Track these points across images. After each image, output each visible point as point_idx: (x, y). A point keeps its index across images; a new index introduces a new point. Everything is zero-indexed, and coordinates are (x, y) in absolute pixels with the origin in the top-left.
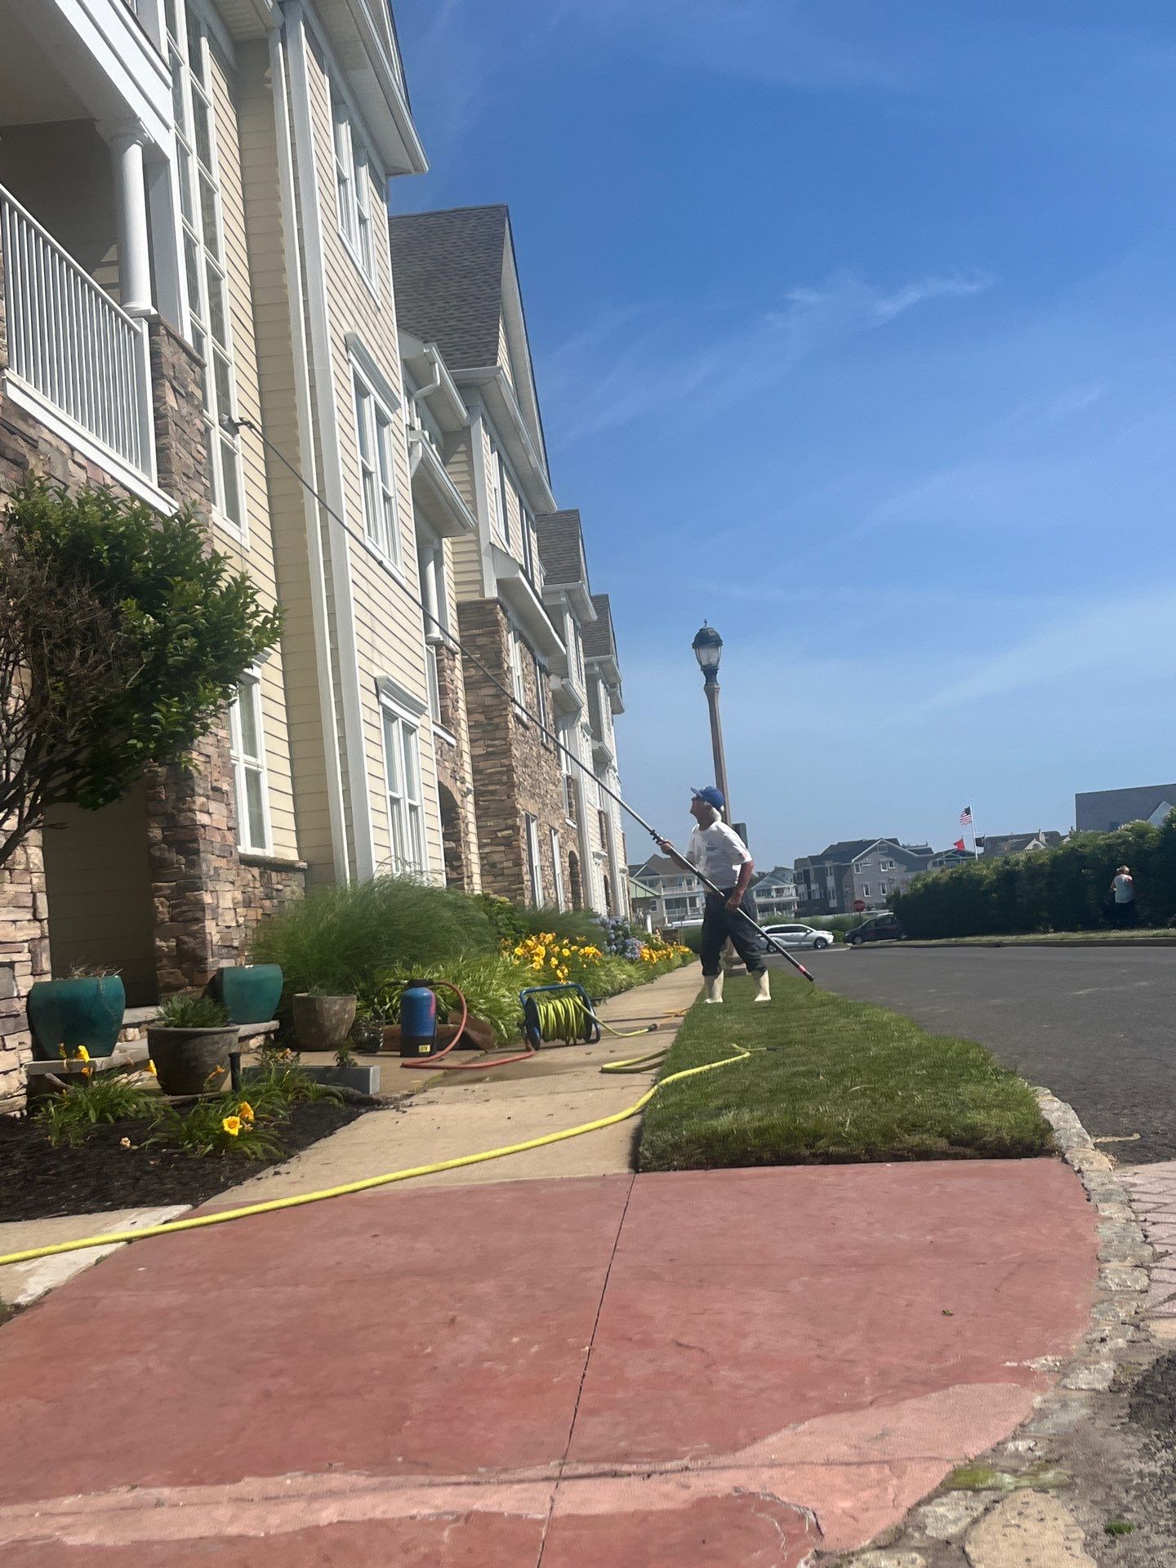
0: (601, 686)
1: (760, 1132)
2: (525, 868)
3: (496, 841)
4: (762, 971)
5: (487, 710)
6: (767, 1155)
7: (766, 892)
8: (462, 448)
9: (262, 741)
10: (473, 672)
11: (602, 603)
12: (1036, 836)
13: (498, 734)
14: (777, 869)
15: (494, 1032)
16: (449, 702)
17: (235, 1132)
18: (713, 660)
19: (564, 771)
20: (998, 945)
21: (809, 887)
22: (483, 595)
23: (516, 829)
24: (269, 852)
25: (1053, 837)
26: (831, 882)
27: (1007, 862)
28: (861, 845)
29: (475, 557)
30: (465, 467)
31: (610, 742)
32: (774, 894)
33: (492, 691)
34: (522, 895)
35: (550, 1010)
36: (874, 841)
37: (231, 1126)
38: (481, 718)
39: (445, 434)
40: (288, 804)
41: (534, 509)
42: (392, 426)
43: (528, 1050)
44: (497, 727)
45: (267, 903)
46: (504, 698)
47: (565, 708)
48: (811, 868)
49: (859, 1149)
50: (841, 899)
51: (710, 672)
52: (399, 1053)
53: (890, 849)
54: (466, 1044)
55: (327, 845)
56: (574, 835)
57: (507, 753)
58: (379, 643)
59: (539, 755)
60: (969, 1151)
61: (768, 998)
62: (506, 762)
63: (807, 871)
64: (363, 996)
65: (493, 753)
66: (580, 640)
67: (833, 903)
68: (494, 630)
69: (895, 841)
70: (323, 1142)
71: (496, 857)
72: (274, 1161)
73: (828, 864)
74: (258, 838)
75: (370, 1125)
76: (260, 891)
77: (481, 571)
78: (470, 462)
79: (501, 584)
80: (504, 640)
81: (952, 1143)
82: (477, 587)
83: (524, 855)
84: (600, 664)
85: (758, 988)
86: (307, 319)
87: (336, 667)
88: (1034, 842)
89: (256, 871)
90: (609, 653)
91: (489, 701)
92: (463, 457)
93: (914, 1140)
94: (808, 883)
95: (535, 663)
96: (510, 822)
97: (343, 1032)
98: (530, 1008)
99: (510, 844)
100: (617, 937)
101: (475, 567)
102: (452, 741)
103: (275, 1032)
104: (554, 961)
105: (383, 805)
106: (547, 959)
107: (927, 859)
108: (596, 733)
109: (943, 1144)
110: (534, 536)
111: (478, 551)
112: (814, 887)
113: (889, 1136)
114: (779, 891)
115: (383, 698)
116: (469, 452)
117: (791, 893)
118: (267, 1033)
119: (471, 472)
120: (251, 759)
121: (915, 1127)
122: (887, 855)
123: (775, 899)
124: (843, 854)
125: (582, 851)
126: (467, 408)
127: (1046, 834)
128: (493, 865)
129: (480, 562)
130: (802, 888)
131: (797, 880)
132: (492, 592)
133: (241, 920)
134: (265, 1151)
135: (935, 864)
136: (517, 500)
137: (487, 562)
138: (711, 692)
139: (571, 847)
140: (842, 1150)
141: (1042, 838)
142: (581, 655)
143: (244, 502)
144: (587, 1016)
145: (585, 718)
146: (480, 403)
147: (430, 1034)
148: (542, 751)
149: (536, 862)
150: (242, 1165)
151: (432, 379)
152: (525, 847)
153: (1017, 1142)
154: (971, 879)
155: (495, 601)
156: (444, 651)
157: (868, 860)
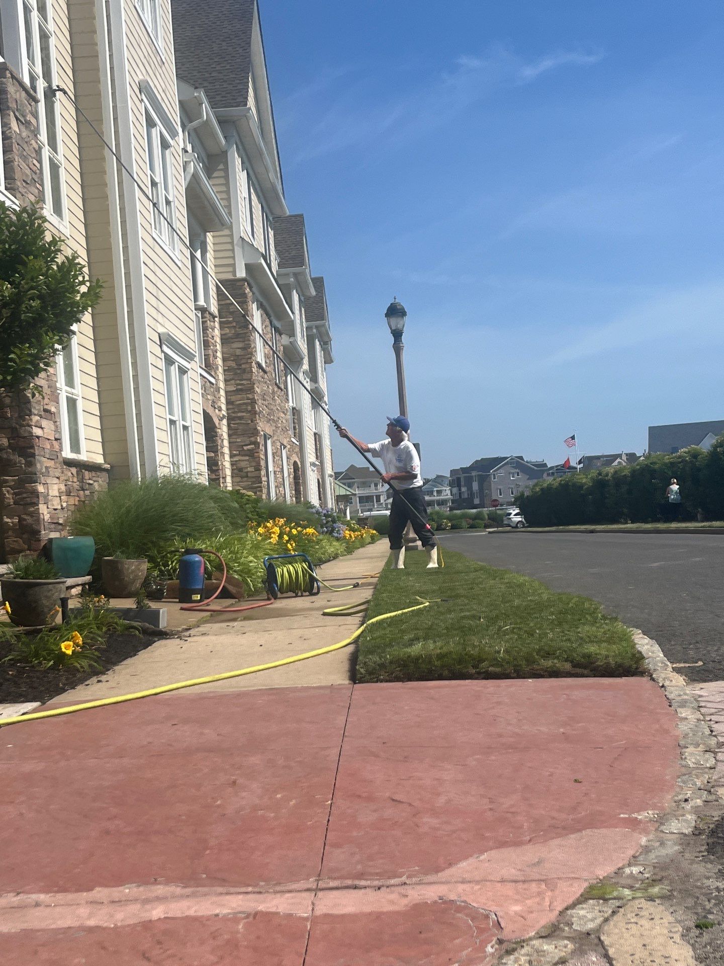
0: (317, 343)
1: (440, 657)
2: (263, 472)
3: (242, 453)
4: (433, 546)
5: (237, 359)
6: (446, 673)
7: (430, 493)
8: (221, 167)
9: (78, 377)
10: (227, 331)
11: (319, 283)
12: (620, 456)
13: (245, 376)
14: (438, 477)
15: (245, 587)
16: (210, 352)
17: (69, 652)
18: (400, 326)
19: (291, 404)
20: (592, 532)
21: (460, 490)
22: (234, 272)
23: (257, 444)
24: (83, 457)
25: (632, 457)
26: (475, 486)
27: (600, 474)
28: (497, 461)
29: (229, 247)
30: (222, 181)
31: (323, 384)
32: (435, 494)
33: (240, 345)
34: (261, 491)
35: (284, 572)
36: (506, 458)
37: (67, 648)
38: (233, 364)
39: (210, 156)
40: (96, 422)
41: (272, 213)
42: (172, 149)
43: (269, 599)
44: (244, 371)
45: (81, 492)
46: (248, 351)
47: (291, 358)
48: (462, 476)
49: (510, 669)
50: (482, 499)
51: (397, 335)
52: (177, 600)
53: (518, 463)
54: (226, 594)
55: (125, 453)
56: (297, 450)
57: (251, 390)
58: (162, 308)
59: (273, 392)
60: (586, 672)
61: (436, 565)
62: (250, 396)
63: (459, 478)
64: (151, 559)
65: (241, 390)
66: (303, 309)
67: (477, 501)
68: (243, 301)
69: (521, 458)
70: (129, 661)
71: (243, 464)
72: (96, 673)
73: (474, 473)
74: (75, 447)
75: (161, 649)
76: (76, 485)
77: (234, 258)
78: (227, 177)
79: (248, 267)
80: (250, 308)
81: (576, 665)
82: (231, 269)
83: (263, 463)
84: (317, 327)
85: (429, 558)
86: (112, 68)
87: (131, 325)
88: (619, 460)
89: (74, 470)
90: (323, 320)
91: (238, 352)
92: (222, 174)
93: (548, 663)
94: (459, 486)
95: (271, 326)
96: (253, 439)
97: (138, 585)
98: (271, 570)
99: (253, 455)
100: (327, 522)
101: (230, 254)
102: (213, 380)
103: (89, 584)
104: (286, 538)
105: (165, 425)
106: (280, 536)
107: (543, 471)
108: (314, 379)
109: (568, 666)
110: (271, 233)
111: (232, 243)
112: (464, 489)
113: (530, 660)
114: (439, 492)
115: (165, 348)
116: (226, 170)
117: (447, 493)
118: (83, 585)
119: (227, 184)
120: (69, 389)
121: (548, 655)
122: (515, 468)
123: (436, 498)
124: (485, 466)
125: (303, 462)
126: (225, 137)
127: (627, 455)
128: (240, 470)
129: (233, 250)
130: (455, 490)
131: (451, 484)
132: (241, 273)
133: (64, 505)
134: (90, 666)
135: (548, 475)
136: (260, 206)
137: (238, 251)
138: (398, 349)
139: (295, 458)
140: (498, 670)
141: (624, 457)
142: (304, 320)
143: (65, 203)
144: (311, 577)
145: (306, 366)
146: (235, 134)
147: (200, 587)
148: (276, 389)
149: (271, 468)
150: (74, 675)
151: (200, 115)
152: (263, 457)
153: (619, 666)
154: (574, 485)
155: (244, 280)
156: (207, 315)
157: (501, 470)
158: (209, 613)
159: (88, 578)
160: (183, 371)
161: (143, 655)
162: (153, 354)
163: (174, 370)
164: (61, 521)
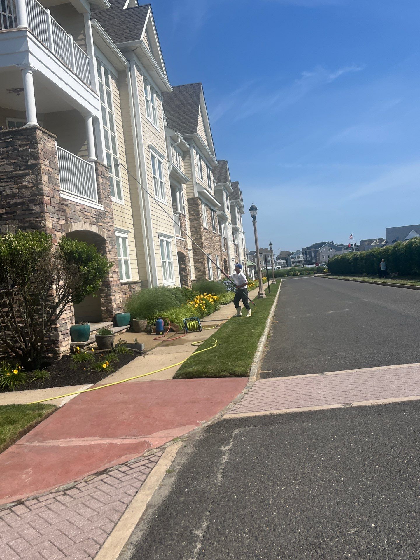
0: (236, 208)
2: (207, 269)
3: (198, 262)
4: (249, 309)
5: (196, 227)
6: (197, 376)
7: (294, 258)
8: (188, 156)
9: (128, 252)
10: (191, 217)
11: (235, 185)
12: (375, 240)
13: (199, 234)
14: (298, 251)
16: (183, 229)
17: (105, 367)
18: (255, 214)
19: (223, 236)
21: (307, 256)
22: (194, 196)
23: (204, 259)
24: (131, 280)
25: (381, 240)
26: (313, 255)
28: (322, 244)
29: (191, 186)
31: (239, 225)
32: (297, 258)
33: (197, 222)
34: (206, 276)
35: (190, 324)
36: (326, 243)
38: (194, 229)
39: (184, 152)
40: (136, 266)
41: (211, 166)
42: (164, 163)
44: (198, 232)
45: (130, 293)
46: (199, 224)
47: (222, 219)
48: (307, 251)
49: (213, 375)
50: (316, 260)
51: (254, 217)
52: (155, 333)
53: (331, 245)
54: (172, 331)
55: (146, 276)
56: (226, 254)
57: (201, 238)
58: (159, 223)
59: (212, 236)
60: (233, 376)
61: (250, 315)
62: (201, 241)
63: (306, 252)
65: (197, 239)
66: (228, 198)
67: (314, 261)
68: (197, 205)
69: (332, 242)
71: (199, 266)
72: (113, 372)
73: (312, 250)
74: (128, 277)
75: (139, 360)
76: (128, 290)
77: (193, 190)
78: (190, 160)
79: (199, 192)
80: (200, 208)
81: (230, 374)
82: (192, 194)
83: (206, 266)
84: (236, 202)
85: (248, 313)
87: (147, 232)
88: (375, 242)
89: (127, 286)
90: (238, 199)
91: (196, 225)
92: (188, 158)
93: (223, 373)
94: (306, 255)
95: (211, 210)
96: (202, 257)
97: (144, 328)
98: (185, 324)
99: (202, 263)
101: (192, 188)
102: (184, 239)
103: (129, 328)
105: (161, 264)
106: (199, 304)
107: (342, 248)
108: (234, 222)
109: (229, 374)
110: (211, 173)
111: (193, 184)
112: (308, 256)
113: (219, 373)
114: (298, 257)
115: (160, 238)
116: (190, 157)
117: (302, 258)
118: (127, 328)
119: (190, 163)
120: (125, 258)
121: (225, 371)
122: (330, 247)
123: (297, 260)
124: (317, 246)
125: (228, 258)
126: (189, 145)
127: (378, 239)
128: (198, 268)
129: (193, 187)
130: (305, 257)
131: (303, 254)
132: (196, 195)
133: (122, 301)
135: (345, 249)
136: (206, 165)
137: (195, 187)
138: (254, 223)
139: (225, 257)
140: (210, 375)
142: (229, 200)
143: (122, 193)
144: (199, 326)
145: (229, 220)
146: (193, 143)
147: (162, 330)
148: (213, 235)
149: (211, 265)
151: (178, 141)
152: (207, 263)
153: (241, 375)
155: (197, 198)
156: (181, 215)
157: (324, 248)
158: (161, 341)
159: (129, 326)
160: (168, 243)
161: (130, 363)
162: (155, 241)
163: (165, 244)
164: (120, 307)
